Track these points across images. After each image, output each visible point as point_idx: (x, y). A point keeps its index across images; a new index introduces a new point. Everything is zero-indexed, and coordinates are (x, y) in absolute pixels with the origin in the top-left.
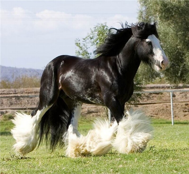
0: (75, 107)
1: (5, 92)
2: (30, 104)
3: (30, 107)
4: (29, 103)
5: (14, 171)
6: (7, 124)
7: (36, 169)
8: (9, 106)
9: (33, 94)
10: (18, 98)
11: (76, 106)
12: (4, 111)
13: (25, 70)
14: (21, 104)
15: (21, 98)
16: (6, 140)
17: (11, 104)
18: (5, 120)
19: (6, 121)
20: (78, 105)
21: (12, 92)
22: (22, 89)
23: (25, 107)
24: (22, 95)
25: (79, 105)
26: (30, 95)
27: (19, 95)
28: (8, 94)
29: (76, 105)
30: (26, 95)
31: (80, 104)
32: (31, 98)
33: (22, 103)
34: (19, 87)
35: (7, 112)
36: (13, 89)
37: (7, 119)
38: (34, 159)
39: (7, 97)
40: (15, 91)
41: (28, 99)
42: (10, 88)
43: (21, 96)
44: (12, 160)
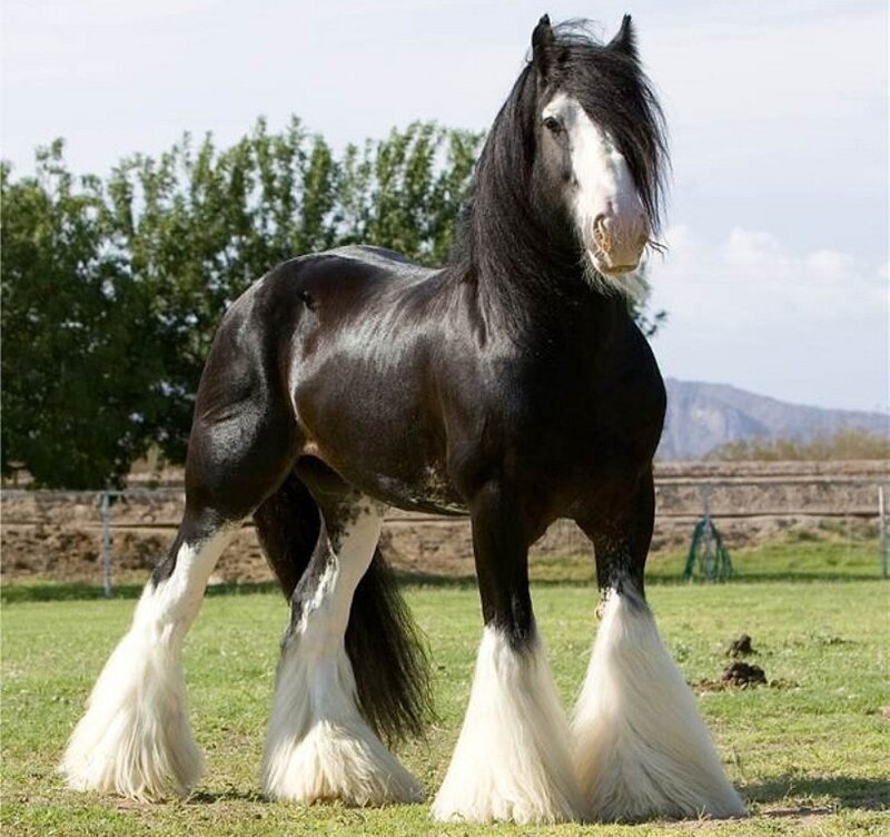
0: (350, 521)
1: (792, 471)
2: (854, 503)
3: (856, 510)
4: (851, 500)
5: (813, 675)
6: (795, 553)
7: (870, 672)
8: (802, 507)
9: (863, 478)
10: (824, 486)
11: (355, 518)
12: (788, 518)
13: (842, 415)
14: (832, 501)
15: (833, 487)
16: (791, 593)
17: (808, 501)
18: (790, 542)
19: (793, 545)
20: (363, 513)
21: (807, 471)
22: (835, 464)
23: (841, 511)
24: (835, 478)
25: (367, 510)
26: (854, 478)
27: (827, 479)
28: (798, 475)
29: (352, 512)
30: (846, 478)
31: (372, 509)
32: (859, 486)
33: (836, 499)
34: (827, 458)
35: (795, 522)
36: (811, 463)
37: (796, 538)
38: (866, 645)
39: (796, 483)
40: (818, 468)
41: (851, 489)
42: (802, 459)
43: (833, 483)
44: (807, 647)
